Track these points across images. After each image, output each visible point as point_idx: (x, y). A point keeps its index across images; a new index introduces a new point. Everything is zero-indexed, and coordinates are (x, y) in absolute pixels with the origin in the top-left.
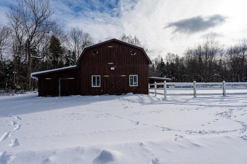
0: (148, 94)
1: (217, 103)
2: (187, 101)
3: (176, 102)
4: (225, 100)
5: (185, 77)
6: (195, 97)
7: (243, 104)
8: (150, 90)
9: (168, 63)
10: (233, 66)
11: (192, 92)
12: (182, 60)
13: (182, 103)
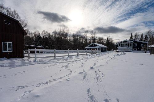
0: (23, 58)
1: (64, 61)
2: (49, 61)
3: (42, 62)
4: (68, 58)
5: (53, 46)
6: (55, 58)
7: (74, 60)
8: (25, 55)
9: (43, 37)
10: (74, 43)
11: (53, 55)
12: (52, 36)
13: (46, 63)
